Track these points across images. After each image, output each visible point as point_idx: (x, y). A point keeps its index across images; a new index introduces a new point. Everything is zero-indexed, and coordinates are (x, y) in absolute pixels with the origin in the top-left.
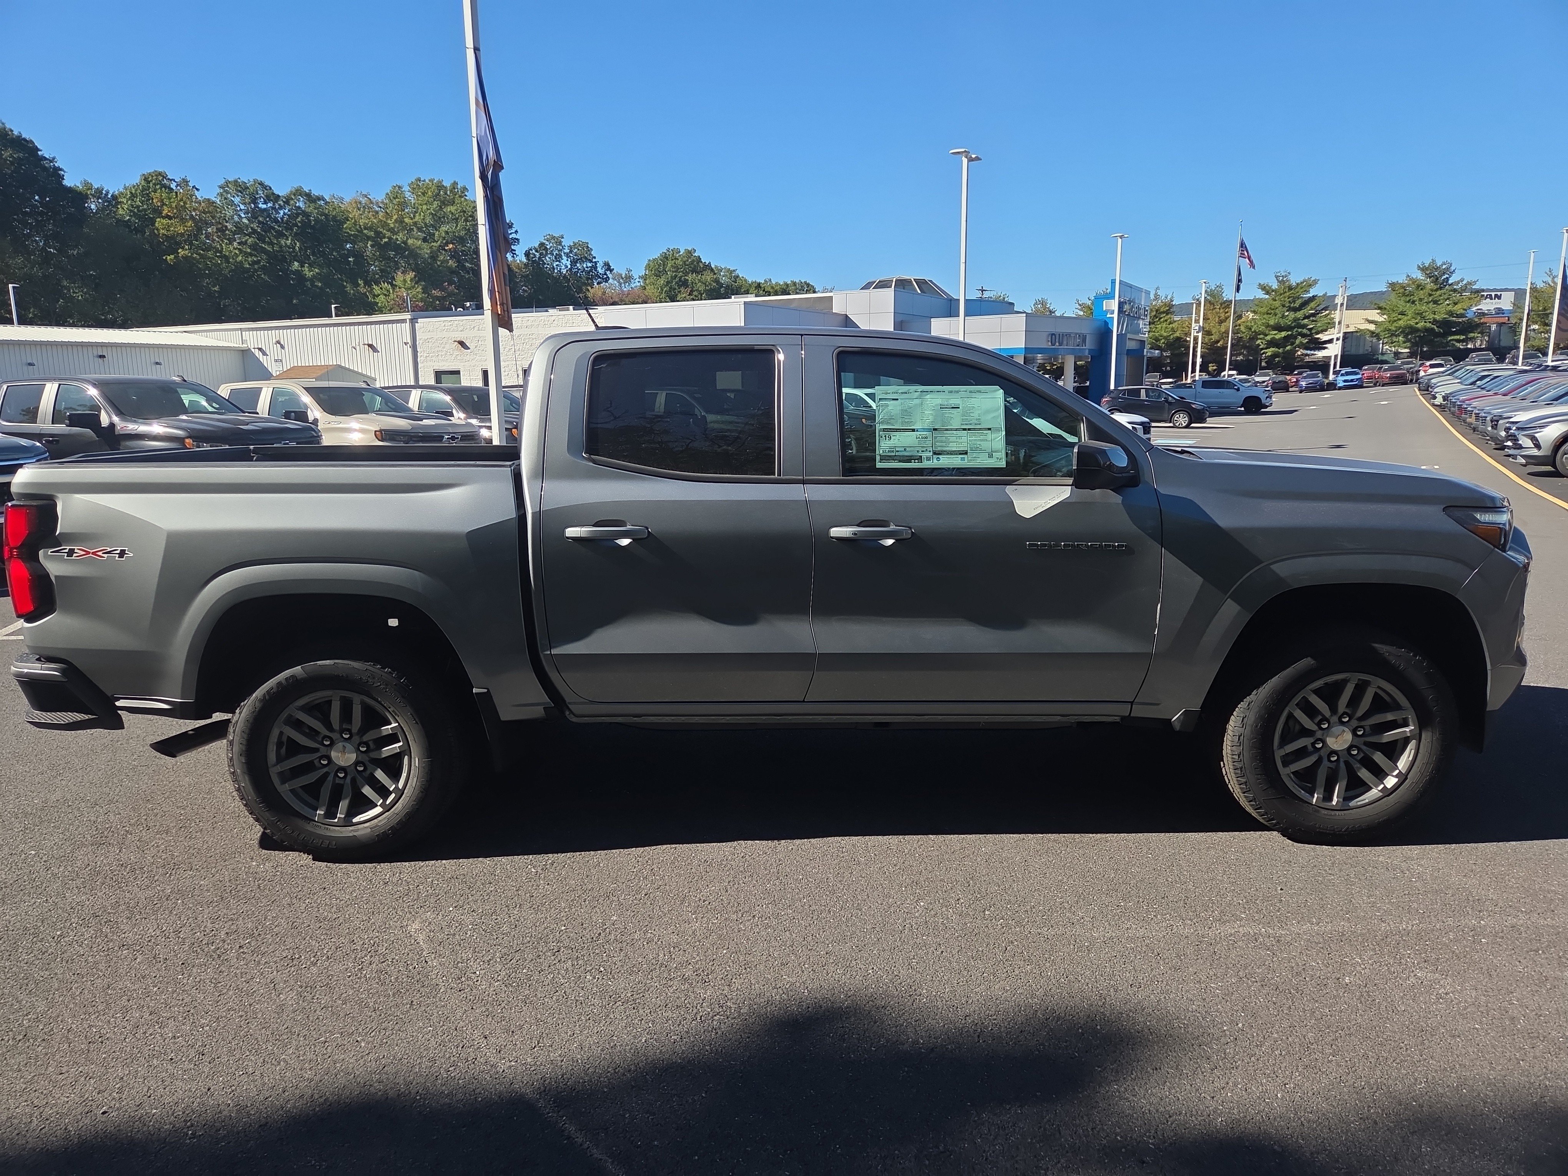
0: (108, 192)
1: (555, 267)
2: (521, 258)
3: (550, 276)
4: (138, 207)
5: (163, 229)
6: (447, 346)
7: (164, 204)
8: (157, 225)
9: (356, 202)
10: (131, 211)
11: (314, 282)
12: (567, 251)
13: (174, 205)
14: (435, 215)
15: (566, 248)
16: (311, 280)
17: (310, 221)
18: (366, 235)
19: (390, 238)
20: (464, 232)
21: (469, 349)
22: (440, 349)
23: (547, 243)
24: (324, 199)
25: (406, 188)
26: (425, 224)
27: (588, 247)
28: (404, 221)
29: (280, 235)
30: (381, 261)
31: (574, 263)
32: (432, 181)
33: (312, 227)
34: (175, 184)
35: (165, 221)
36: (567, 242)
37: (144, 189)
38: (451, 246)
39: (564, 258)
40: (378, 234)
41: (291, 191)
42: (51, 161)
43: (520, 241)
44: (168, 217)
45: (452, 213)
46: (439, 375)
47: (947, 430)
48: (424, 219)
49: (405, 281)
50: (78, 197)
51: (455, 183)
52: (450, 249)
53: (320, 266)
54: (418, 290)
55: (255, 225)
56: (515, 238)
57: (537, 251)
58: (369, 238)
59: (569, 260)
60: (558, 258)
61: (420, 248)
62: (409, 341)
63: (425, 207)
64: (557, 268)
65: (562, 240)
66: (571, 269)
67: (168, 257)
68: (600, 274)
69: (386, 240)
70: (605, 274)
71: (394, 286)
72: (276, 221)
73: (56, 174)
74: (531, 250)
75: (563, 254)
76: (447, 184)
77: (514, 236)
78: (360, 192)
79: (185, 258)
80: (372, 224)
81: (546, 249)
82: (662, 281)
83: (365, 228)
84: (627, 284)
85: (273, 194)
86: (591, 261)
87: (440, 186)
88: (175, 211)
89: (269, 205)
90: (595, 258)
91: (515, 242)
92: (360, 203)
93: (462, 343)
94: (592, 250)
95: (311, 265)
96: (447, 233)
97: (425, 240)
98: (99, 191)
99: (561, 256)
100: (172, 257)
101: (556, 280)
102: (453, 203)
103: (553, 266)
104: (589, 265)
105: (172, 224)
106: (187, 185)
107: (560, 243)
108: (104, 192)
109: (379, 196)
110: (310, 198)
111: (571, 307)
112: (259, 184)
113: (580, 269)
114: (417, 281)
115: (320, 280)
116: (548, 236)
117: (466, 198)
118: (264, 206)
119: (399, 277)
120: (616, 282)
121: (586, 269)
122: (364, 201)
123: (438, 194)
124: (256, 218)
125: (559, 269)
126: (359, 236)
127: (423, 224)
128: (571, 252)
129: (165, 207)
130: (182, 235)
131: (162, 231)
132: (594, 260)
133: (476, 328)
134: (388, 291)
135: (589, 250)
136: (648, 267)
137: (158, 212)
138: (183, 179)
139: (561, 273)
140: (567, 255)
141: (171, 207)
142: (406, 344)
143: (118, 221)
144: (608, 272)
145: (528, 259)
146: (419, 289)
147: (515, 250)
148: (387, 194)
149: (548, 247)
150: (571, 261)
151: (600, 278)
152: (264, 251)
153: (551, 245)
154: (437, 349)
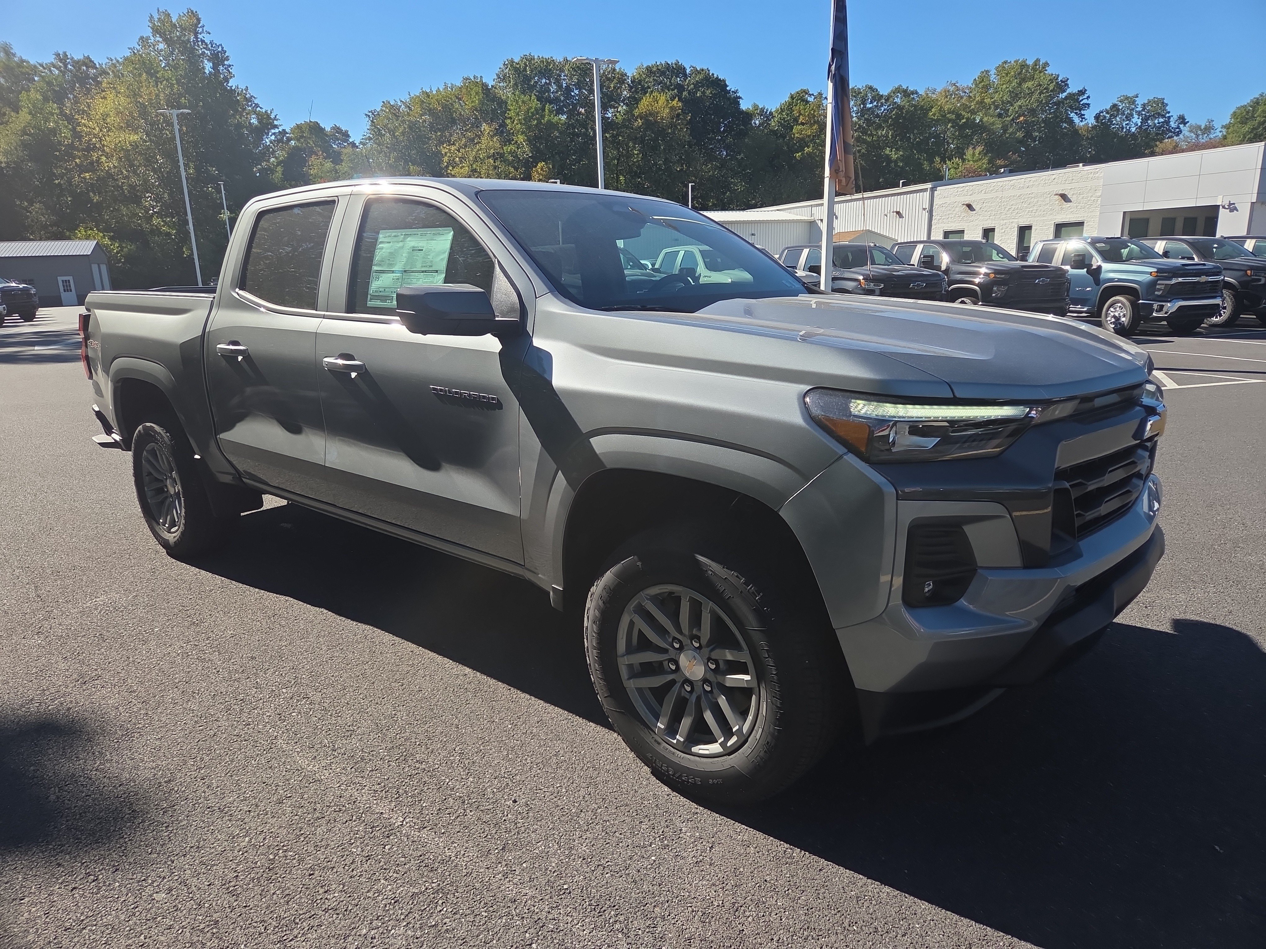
0: (767, 110)
1: (1125, 126)
2: (1091, 120)
3: (1116, 134)
4: (784, 118)
5: (797, 133)
6: (957, 209)
7: (800, 114)
8: (794, 131)
9: (945, 91)
10: (779, 122)
11: (898, 163)
12: (1139, 109)
13: (807, 114)
14: (1013, 92)
15: (1139, 106)
16: (896, 162)
17: (902, 113)
18: (948, 118)
19: (968, 119)
20: (1036, 105)
21: (975, 210)
22: (951, 212)
23: (1120, 104)
24: (917, 93)
25: (993, 72)
26: (1003, 102)
27: (1163, 103)
28: (984, 102)
29: (880, 127)
30: (959, 140)
31: (1145, 120)
32: (1016, 61)
33: (904, 118)
34: (813, 97)
35: (799, 127)
36: (1140, 101)
37: (790, 105)
38: (1022, 118)
39: (1136, 116)
40: (959, 116)
41: (892, 91)
42: (735, 93)
43: (1091, 105)
44: (803, 124)
45: (1029, 89)
46: (947, 234)
47: (413, 272)
48: (1002, 97)
49: (974, 154)
50: (748, 116)
51: (1038, 60)
52: (1021, 122)
53: (905, 150)
54: (983, 161)
55: (861, 122)
56: (1086, 104)
57: (1107, 113)
58: (950, 121)
59: (1141, 118)
60: (1129, 117)
61: (993, 124)
62: (927, 207)
63: (1004, 86)
64: (1126, 127)
65: (1136, 99)
66: (1140, 127)
67: (797, 155)
68: (1172, 128)
69: (964, 120)
70: (1178, 127)
71: (964, 160)
72: (877, 116)
73: (736, 101)
74: (1102, 112)
75: (1134, 113)
76: (1030, 62)
77: (1085, 101)
78: (949, 82)
79: (809, 154)
80: (955, 108)
81: (1118, 110)
82: (1246, 128)
83: (949, 113)
84: (1206, 135)
85: (878, 94)
86: (1163, 116)
87: (1024, 65)
88: (807, 118)
89: (875, 103)
90: (1169, 112)
91: (1085, 107)
92: (948, 91)
93: (969, 206)
94: (1167, 105)
95: (897, 149)
96: (1020, 107)
97: (1000, 116)
98: (762, 110)
99: (1132, 115)
100: (800, 153)
101: (1123, 139)
102: (1032, 78)
103: (1122, 126)
104: (1161, 120)
105: (804, 129)
106: (822, 97)
107: (1135, 101)
108: (765, 110)
109: (967, 81)
110: (906, 93)
111: (1081, 164)
112: (869, 88)
113: (1150, 126)
114: (984, 153)
115: (902, 161)
116: (1122, 98)
117: (1046, 72)
118: (871, 105)
119: (969, 152)
120: (1192, 134)
121: (1157, 125)
122: (952, 89)
123: (1020, 73)
124: (864, 116)
125: (1128, 128)
126: (943, 119)
127: (1000, 102)
128: (1143, 110)
129: (801, 117)
130: (809, 136)
131: (796, 135)
132: (1168, 115)
133: (983, 192)
134: (958, 165)
135: (1165, 105)
136: (1234, 115)
137: (796, 120)
138: (819, 93)
139: (1129, 131)
140: (1139, 113)
141: (805, 116)
142: (924, 209)
143: (771, 131)
144: (1181, 126)
145: (1097, 122)
146: (985, 161)
147: (1084, 115)
148: (975, 80)
149: (1120, 108)
150: (1142, 119)
151: (1171, 132)
152: (865, 141)
153: (1124, 105)
154: (948, 213)
